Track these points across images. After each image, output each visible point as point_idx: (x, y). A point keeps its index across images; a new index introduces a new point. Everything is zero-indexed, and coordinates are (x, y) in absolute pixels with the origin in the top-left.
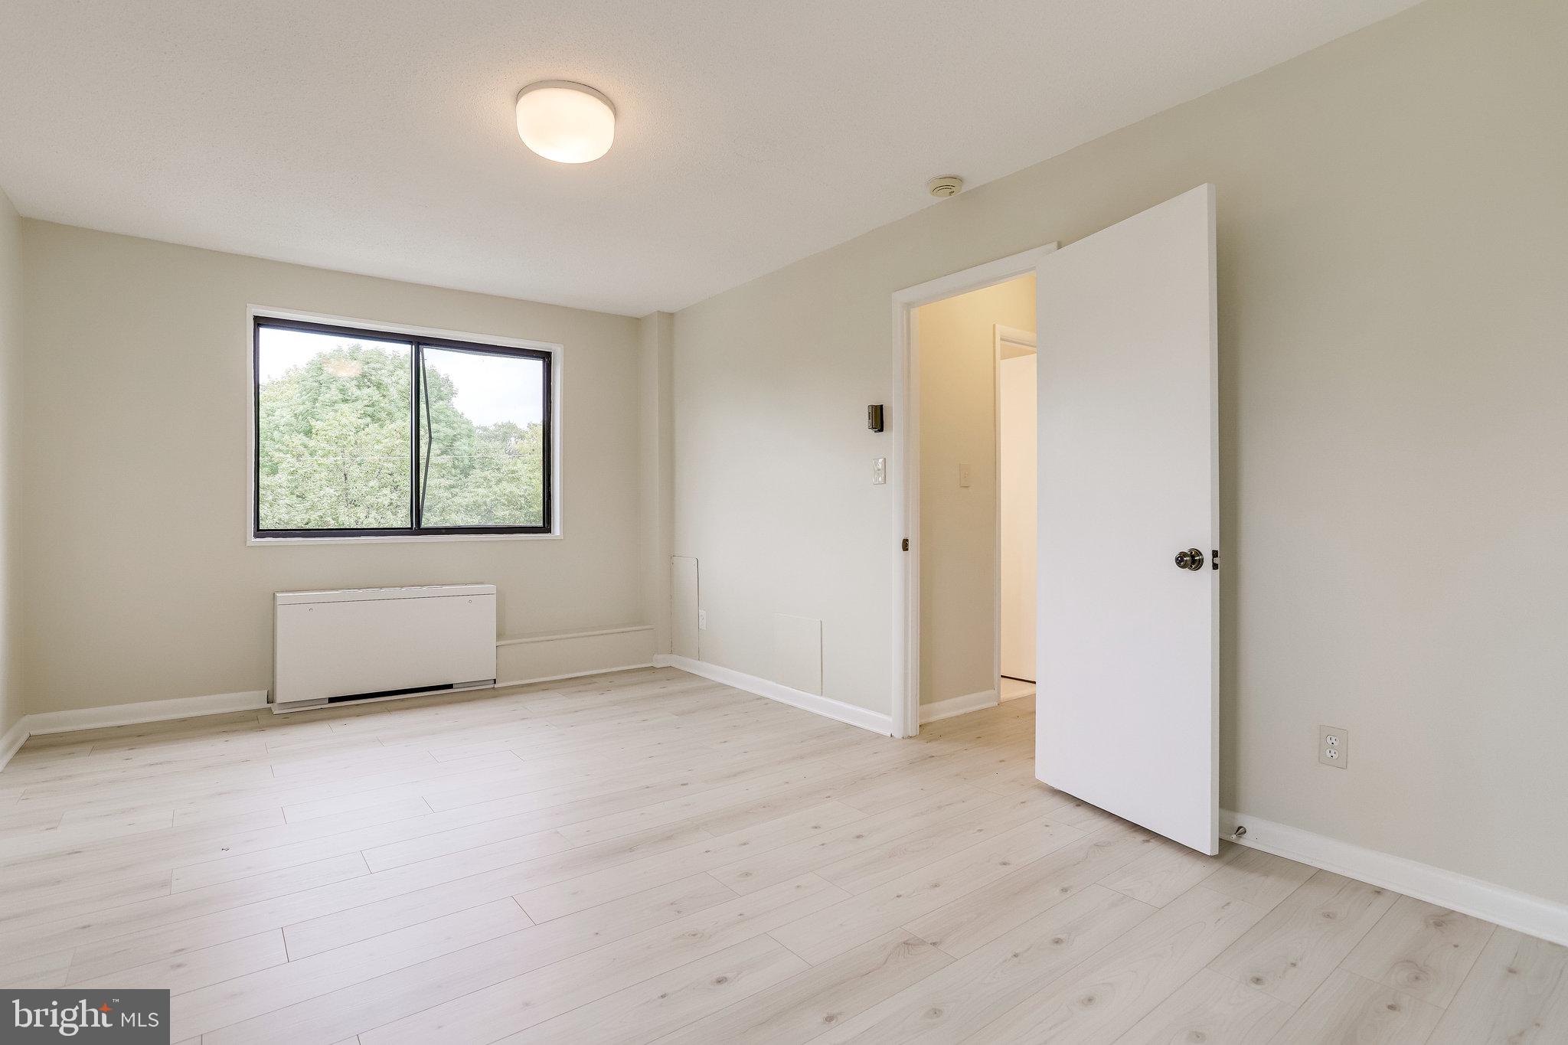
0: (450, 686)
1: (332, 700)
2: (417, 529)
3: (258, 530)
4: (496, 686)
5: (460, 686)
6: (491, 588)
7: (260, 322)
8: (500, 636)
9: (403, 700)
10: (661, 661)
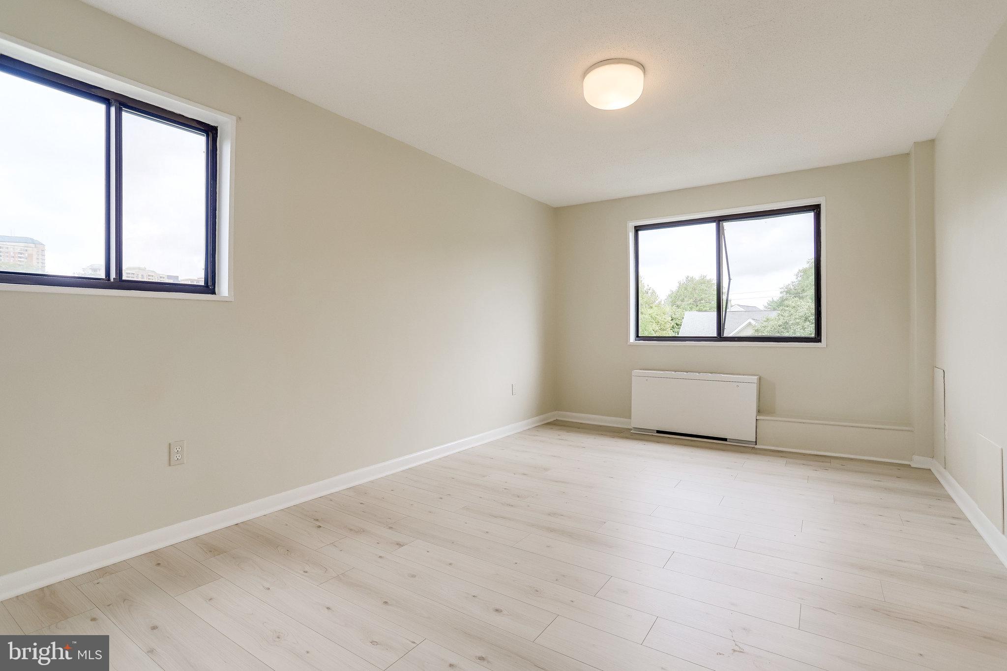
0: (725, 440)
1: (658, 432)
2: (720, 337)
3: (638, 336)
4: (756, 447)
5: (731, 441)
6: (755, 379)
7: (637, 229)
8: (759, 412)
9: (692, 441)
10: (918, 461)
